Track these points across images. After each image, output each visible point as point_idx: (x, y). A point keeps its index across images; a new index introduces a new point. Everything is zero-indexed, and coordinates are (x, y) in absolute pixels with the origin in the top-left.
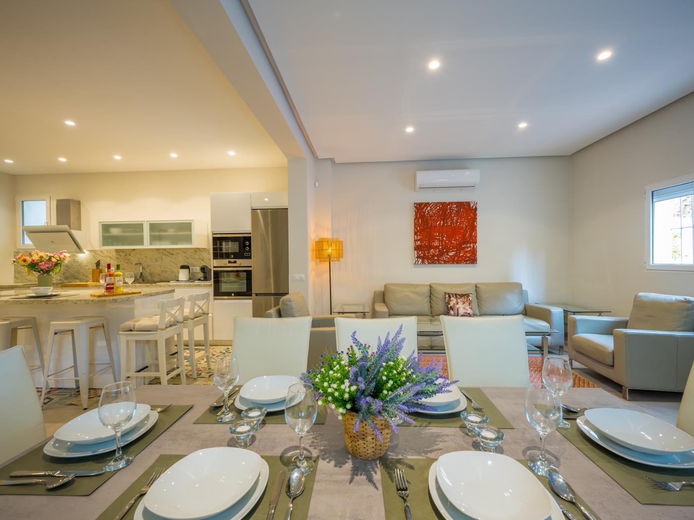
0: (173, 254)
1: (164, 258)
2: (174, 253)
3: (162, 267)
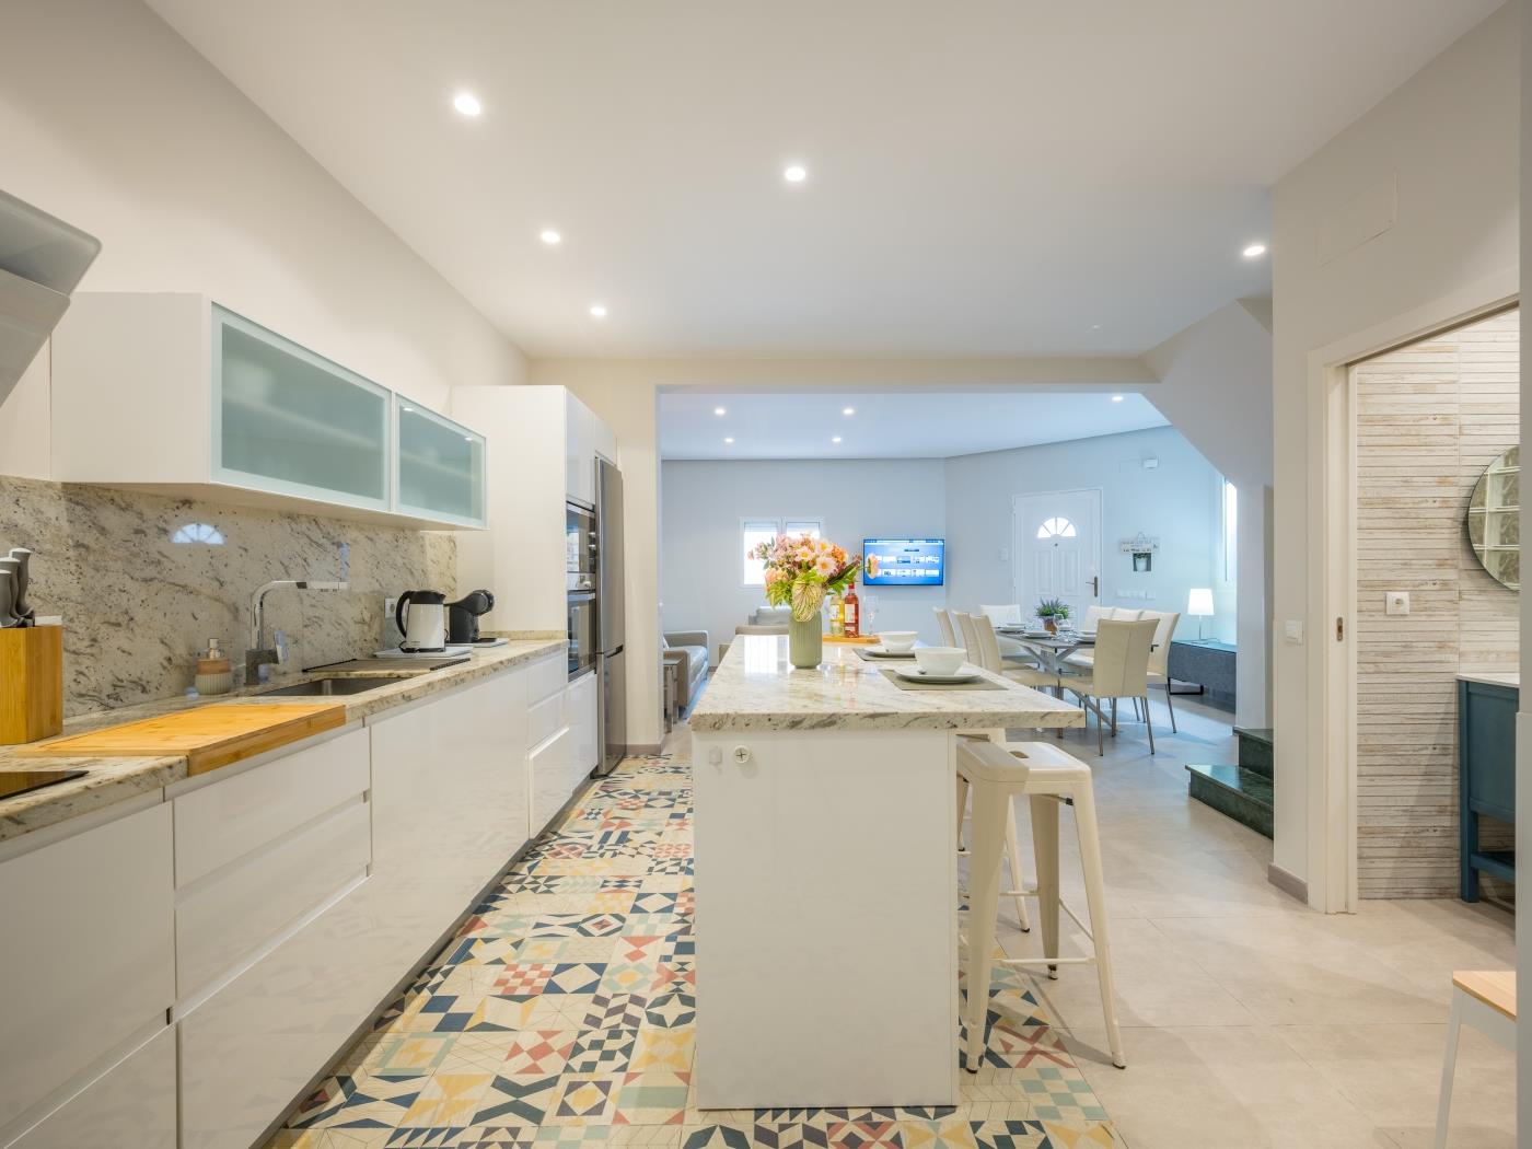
0: (339, 545)
2: (342, 540)
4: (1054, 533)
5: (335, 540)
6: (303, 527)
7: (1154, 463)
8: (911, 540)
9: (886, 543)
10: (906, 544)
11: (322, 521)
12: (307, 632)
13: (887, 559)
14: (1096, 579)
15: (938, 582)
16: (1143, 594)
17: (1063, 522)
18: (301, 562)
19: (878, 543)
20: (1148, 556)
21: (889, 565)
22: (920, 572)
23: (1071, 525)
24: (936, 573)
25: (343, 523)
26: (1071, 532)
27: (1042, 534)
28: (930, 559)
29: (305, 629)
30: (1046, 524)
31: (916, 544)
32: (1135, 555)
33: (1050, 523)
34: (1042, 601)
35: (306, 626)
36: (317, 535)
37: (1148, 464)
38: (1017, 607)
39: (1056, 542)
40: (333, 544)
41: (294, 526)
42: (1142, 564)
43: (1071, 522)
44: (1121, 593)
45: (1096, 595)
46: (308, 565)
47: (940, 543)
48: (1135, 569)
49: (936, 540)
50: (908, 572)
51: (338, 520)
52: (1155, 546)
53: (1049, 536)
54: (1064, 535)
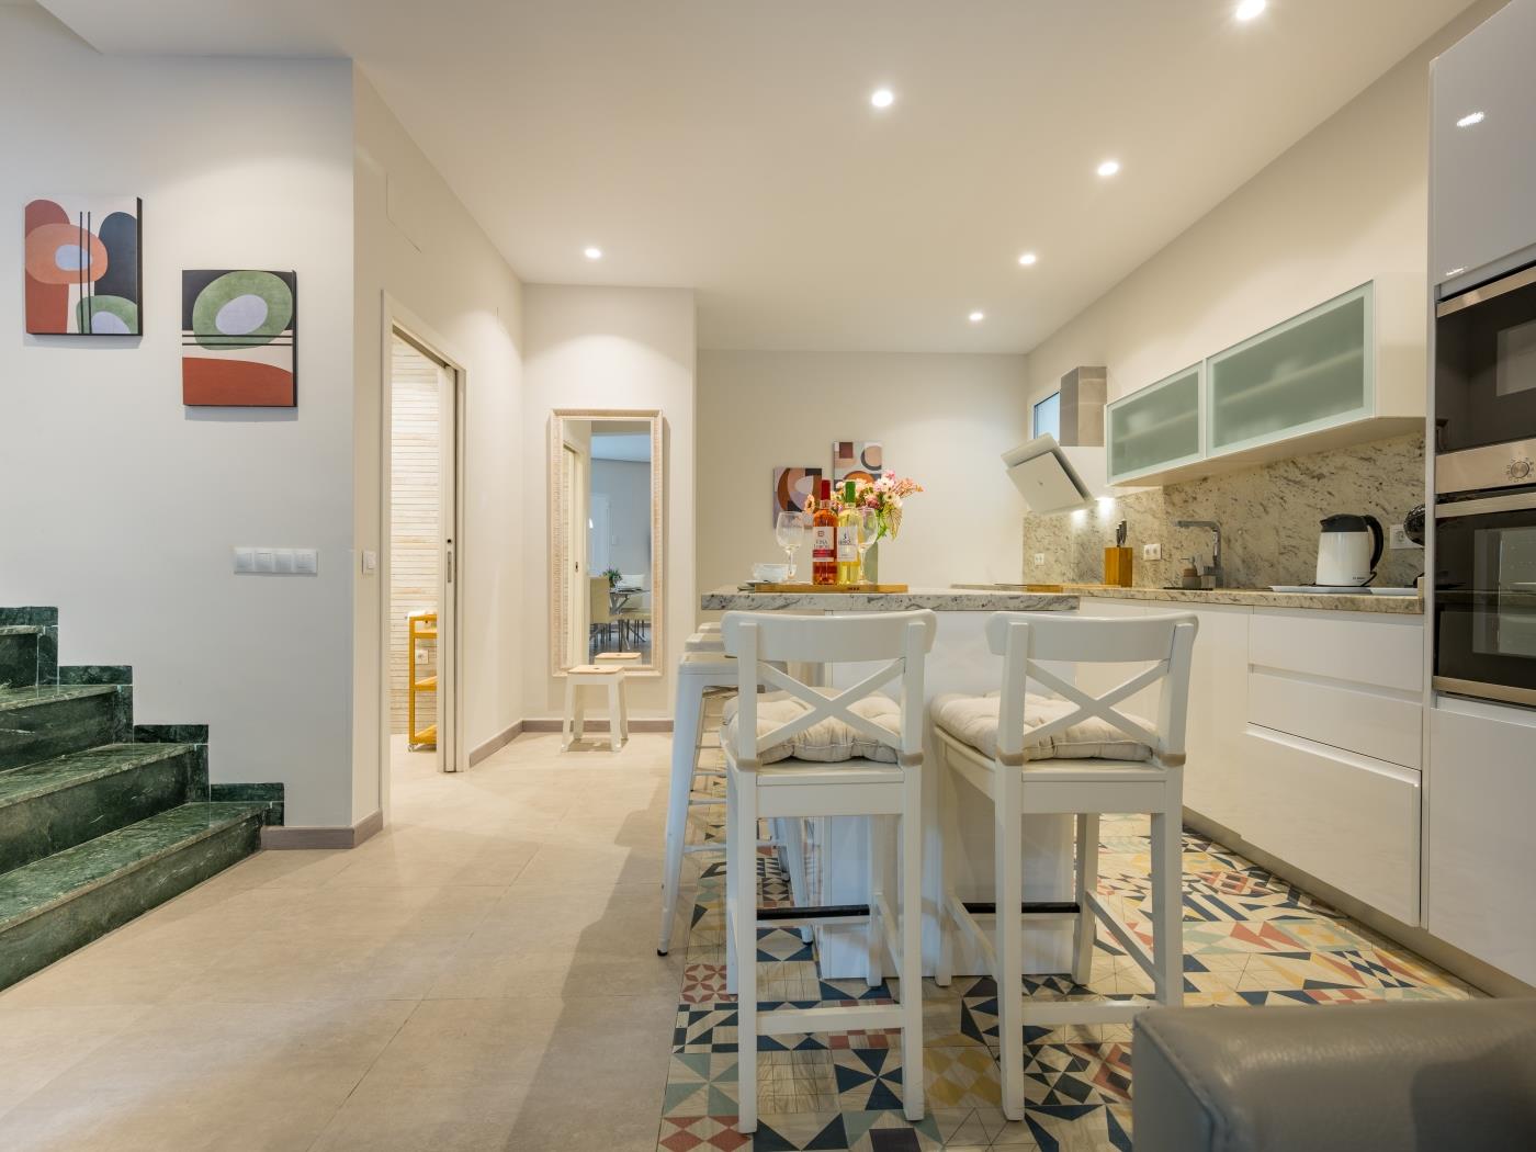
0: (1320, 477)
1: (1289, 497)
2: (1325, 471)
3: (1283, 533)
5: (1315, 474)
6: (1281, 471)
11: (1300, 460)
12: (1283, 559)
18: (1278, 500)
25: (1325, 454)
29: (1281, 557)
35: (1282, 554)
36: (1295, 474)
40: (1313, 477)
41: (1272, 472)
46: (1285, 502)
51: (1319, 453)
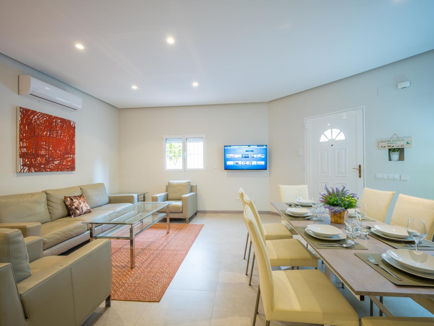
4: (330, 138)
7: (407, 84)
8: (249, 146)
9: (236, 147)
10: (247, 148)
13: (237, 156)
14: (360, 166)
15: (264, 168)
16: (397, 177)
17: (336, 131)
19: (232, 147)
20: (401, 151)
21: (238, 159)
22: (254, 163)
23: (342, 133)
24: (263, 163)
26: (342, 137)
27: (323, 139)
28: (259, 156)
30: (325, 133)
31: (252, 148)
32: (390, 150)
33: (328, 133)
34: (327, 189)
37: (400, 86)
38: (306, 186)
39: (332, 144)
42: (395, 156)
43: (341, 131)
44: (379, 176)
45: (360, 177)
47: (265, 147)
48: (390, 159)
49: (263, 146)
50: (248, 163)
52: (407, 143)
53: (327, 140)
54: (337, 139)
